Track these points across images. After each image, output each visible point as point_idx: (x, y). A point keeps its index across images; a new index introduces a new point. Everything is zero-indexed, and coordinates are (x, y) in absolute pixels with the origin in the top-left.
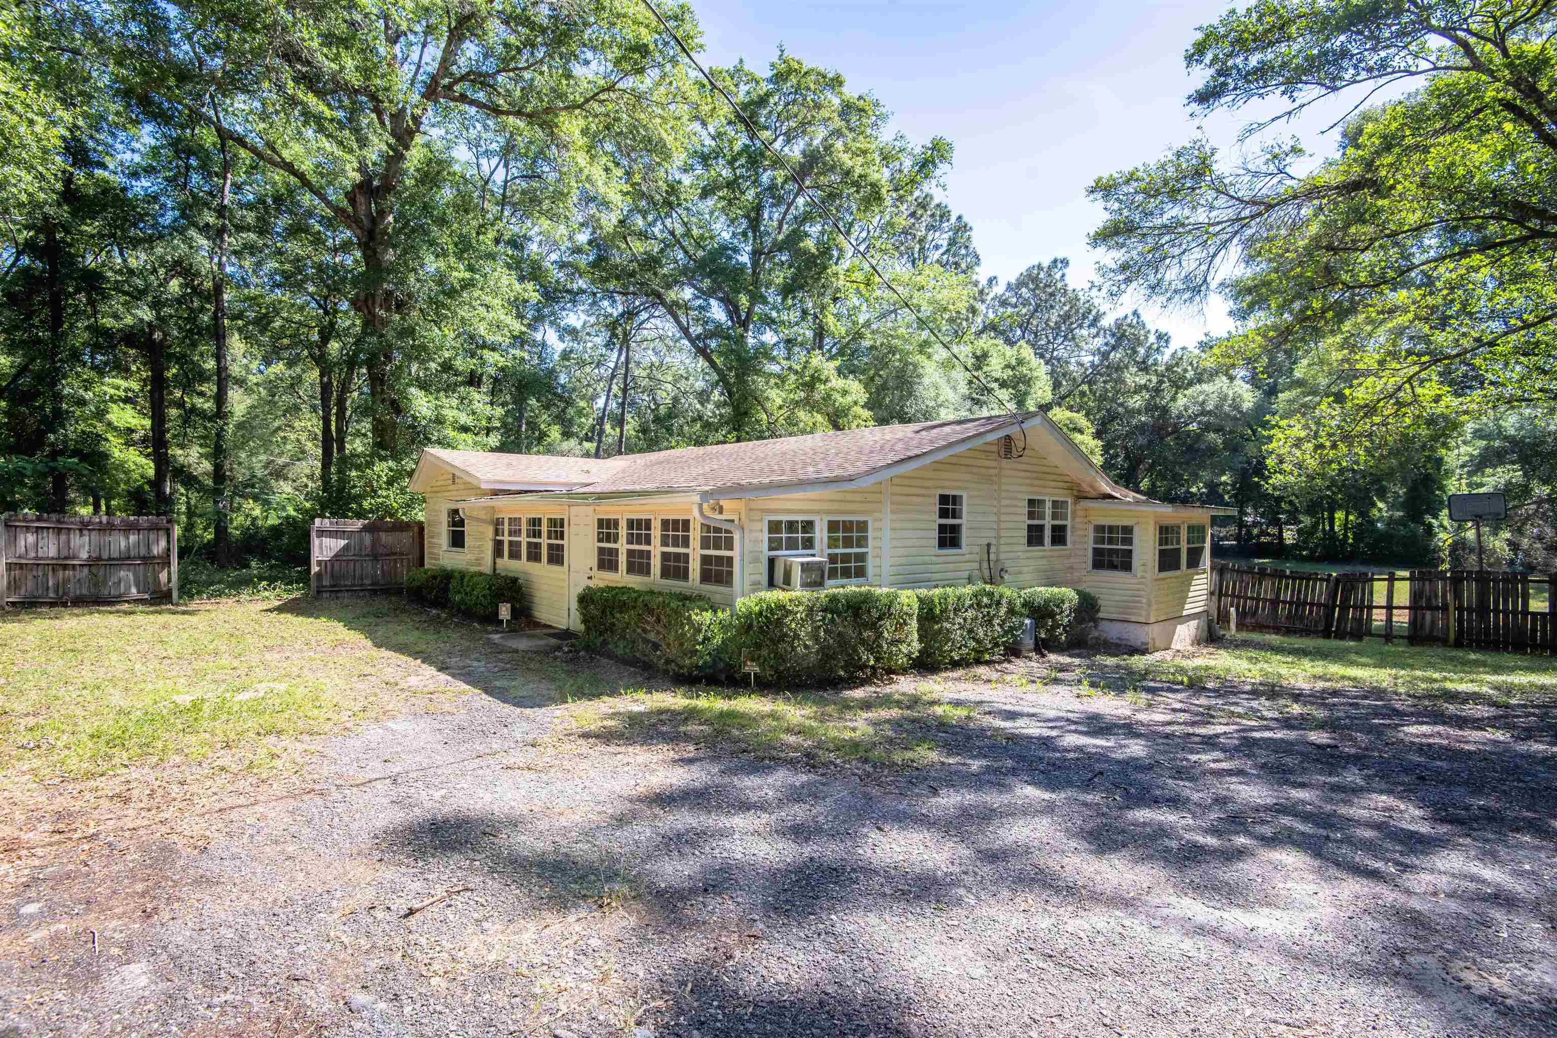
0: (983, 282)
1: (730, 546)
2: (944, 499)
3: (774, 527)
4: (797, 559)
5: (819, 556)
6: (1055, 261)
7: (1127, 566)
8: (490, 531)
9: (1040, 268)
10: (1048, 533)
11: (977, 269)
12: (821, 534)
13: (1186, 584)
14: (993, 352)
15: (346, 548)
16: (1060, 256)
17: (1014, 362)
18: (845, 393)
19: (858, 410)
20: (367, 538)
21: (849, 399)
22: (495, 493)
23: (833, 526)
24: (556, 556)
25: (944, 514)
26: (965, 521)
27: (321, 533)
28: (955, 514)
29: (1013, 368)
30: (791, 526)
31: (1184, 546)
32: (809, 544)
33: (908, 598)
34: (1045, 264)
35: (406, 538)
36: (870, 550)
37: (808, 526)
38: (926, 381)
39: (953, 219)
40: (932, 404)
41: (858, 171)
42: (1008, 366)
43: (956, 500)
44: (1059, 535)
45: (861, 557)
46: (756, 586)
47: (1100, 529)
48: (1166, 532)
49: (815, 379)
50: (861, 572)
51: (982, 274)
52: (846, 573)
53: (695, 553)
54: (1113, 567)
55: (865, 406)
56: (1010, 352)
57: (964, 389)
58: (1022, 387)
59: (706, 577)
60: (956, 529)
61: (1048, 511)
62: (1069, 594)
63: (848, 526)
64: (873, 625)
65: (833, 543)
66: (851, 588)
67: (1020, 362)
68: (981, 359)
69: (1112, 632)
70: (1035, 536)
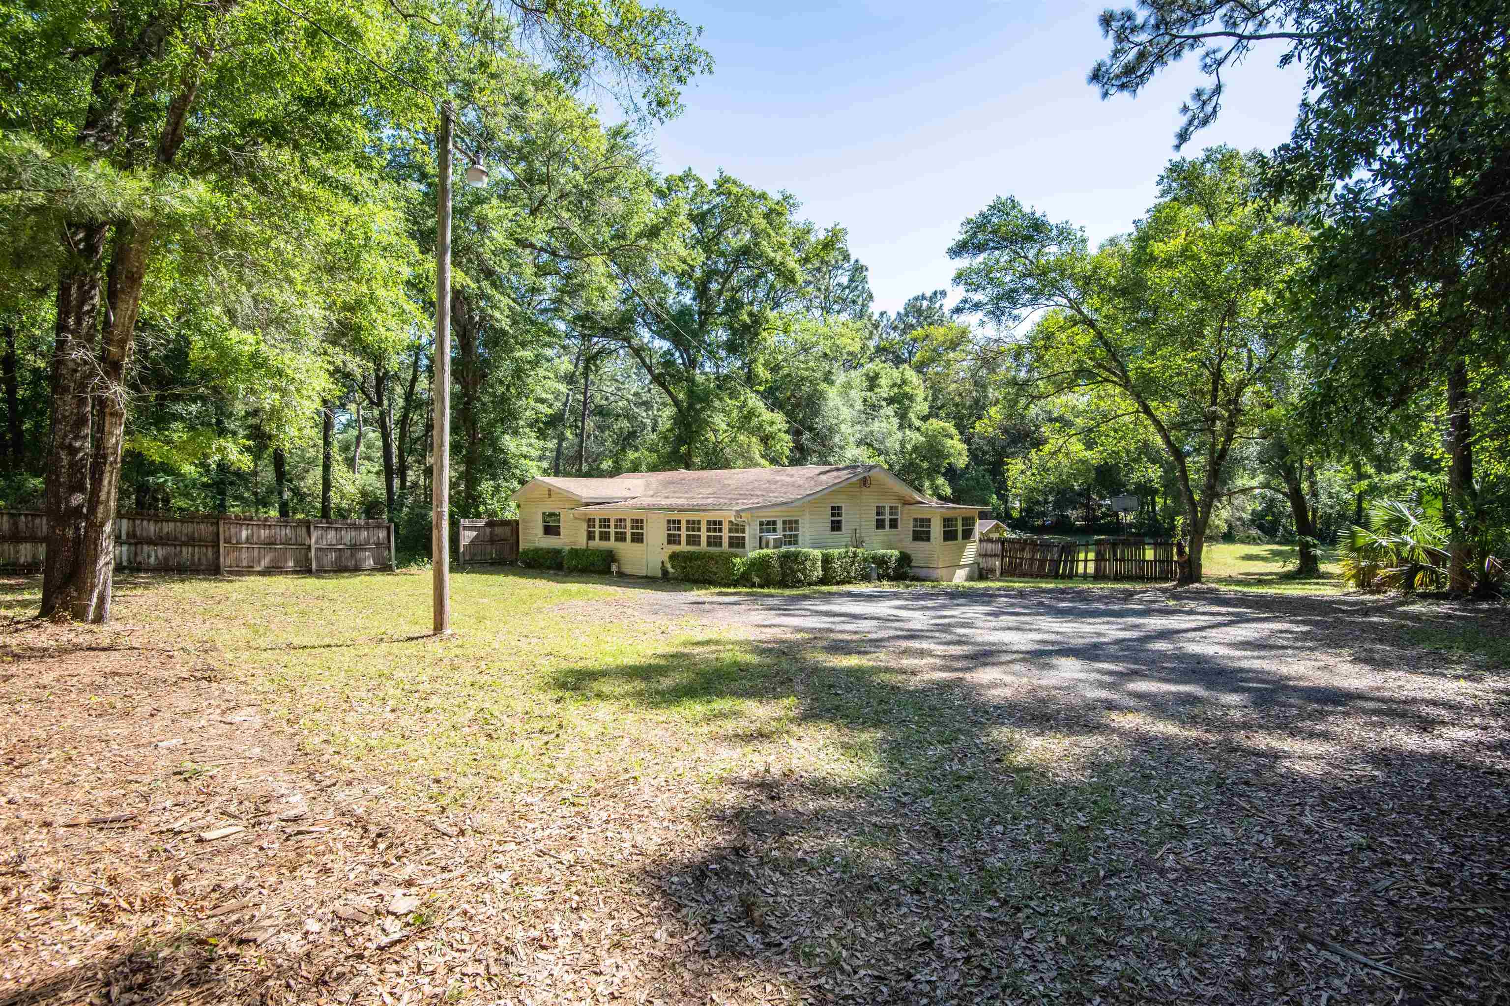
0: (876, 316)
1: (743, 531)
2: (833, 508)
3: (761, 524)
4: (771, 537)
5: (779, 535)
6: (935, 293)
7: (928, 539)
8: (585, 526)
9: (923, 297)
10: (887, 523)
11: (871, 304)
12: (779, 526)
13: (962, 549)
14: (882, 373)
15: (477, 537)
16: (940, 288)
17: (899, 382)
18: (772, 423)
19: (782, 435)
20: (488, 530)
21: (775, 427)
22: (587, 504)
23: (784, 522)
24: (638, 538)
25: (833, 515)
26: (843, 518)
27: (465, 528)
28: (839, 515)
29: (900, 386)
30: (768, 523)
31: (960, 528)
32: (774, 530)
33: (817, 553)
34: (928, 294)
35: (507, 529)
36: (800, 533)
37: (774, 523)
38: (831, 404)
39: (852, 262)
40: (835, 421)
41: (779, 259)
42: (895, 385)
43: (839, 508)
44: (894, 524)
45: (796, 536)
46: (754, 549)
47: (915, 520)
48: (948, 522)
49: (751, 414)
50: (796, 543)
51: (875, 309)
52: (790, 543)
53: (725, 535)
54: (922, 540)
55: (786, 432)
56: (896, 374)
57: (859, 405)
58: (907, 402)
59: (731, 545)
60: (839, 522)
61: (887, 511)
62: (896, 553)
63: (790, 522)
64: (803, 563)
65: (784, 530)
66: (793, 549)
67: (904, 382)
68: (872, 381)
69: (922, 573)
70: (880, 524)
